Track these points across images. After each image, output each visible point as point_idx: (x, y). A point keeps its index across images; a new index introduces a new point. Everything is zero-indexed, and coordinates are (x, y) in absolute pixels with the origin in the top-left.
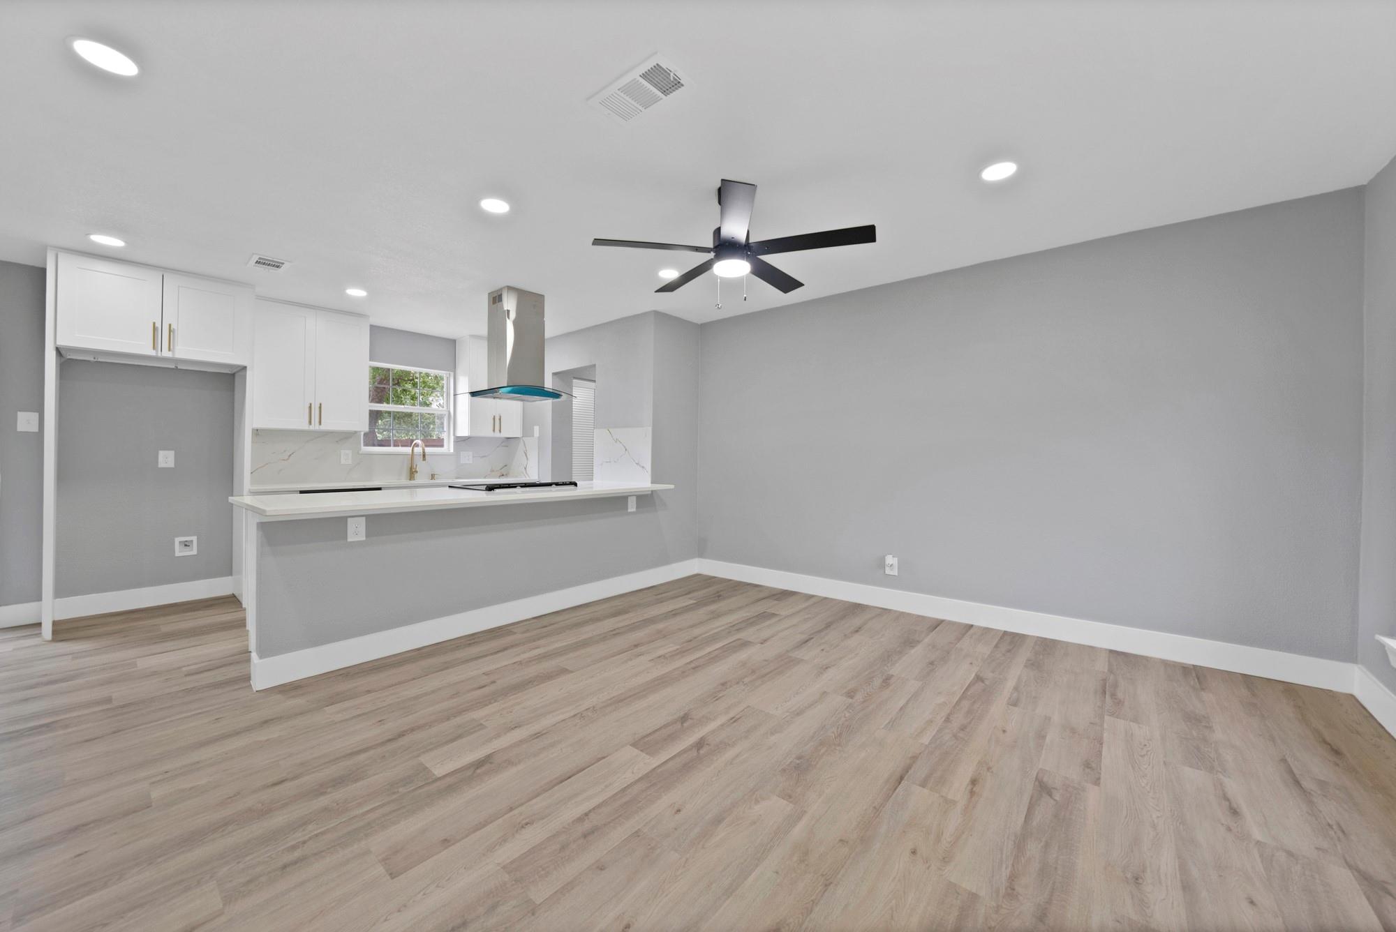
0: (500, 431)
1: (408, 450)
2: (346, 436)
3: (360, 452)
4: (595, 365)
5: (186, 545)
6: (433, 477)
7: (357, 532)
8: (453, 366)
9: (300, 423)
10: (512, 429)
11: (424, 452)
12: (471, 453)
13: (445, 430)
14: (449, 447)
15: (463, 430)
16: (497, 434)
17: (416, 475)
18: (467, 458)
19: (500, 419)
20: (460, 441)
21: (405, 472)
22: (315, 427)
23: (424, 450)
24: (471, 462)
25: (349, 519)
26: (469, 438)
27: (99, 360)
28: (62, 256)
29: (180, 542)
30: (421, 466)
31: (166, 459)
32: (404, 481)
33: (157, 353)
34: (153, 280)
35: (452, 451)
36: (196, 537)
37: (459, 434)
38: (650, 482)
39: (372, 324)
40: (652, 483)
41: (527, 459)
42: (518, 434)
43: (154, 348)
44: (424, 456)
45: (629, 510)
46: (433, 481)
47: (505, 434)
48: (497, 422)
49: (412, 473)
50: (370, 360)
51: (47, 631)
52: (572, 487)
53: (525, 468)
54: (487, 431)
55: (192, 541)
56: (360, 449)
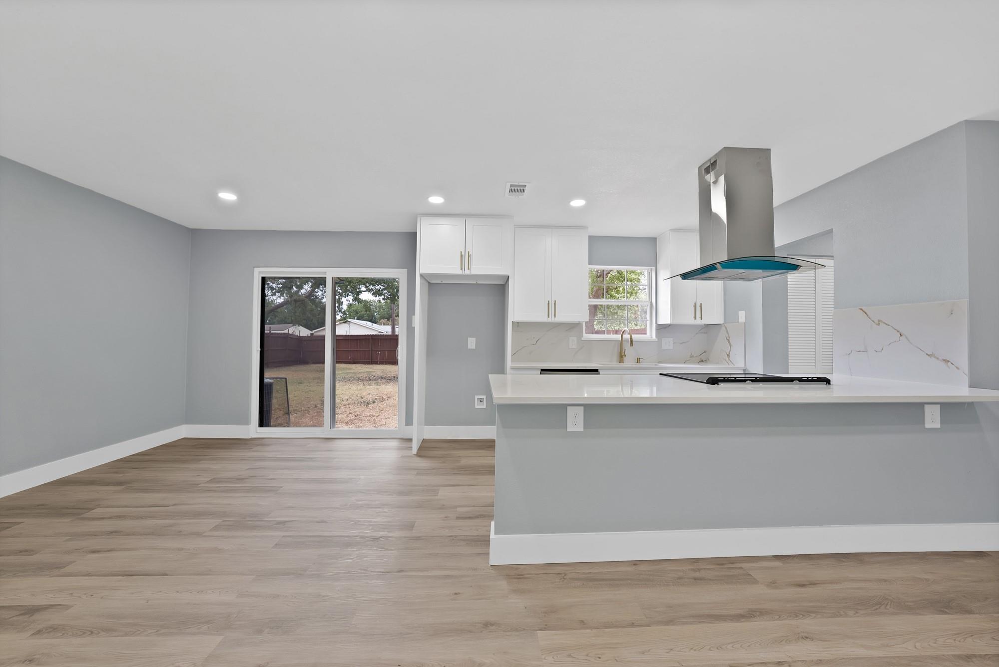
0: (701, 318)
1: (618, 337)
2: (573, 327)
3: (583, 339)
4: (831, 231)
5: (481, 401)
6: (638, 360)
7: (575, 422)
8: (653, 262)
9: (542, 317)
10: (714, 316)
11: (631, 339)
12: (671, 340)
13: (648, 319)
14: (651, 334)
15: (665, 318)
16: (698, 322)
17: (625, 359)
18: (668, 343)
19: (701, 306)
20: (661, 328)
21: (616, 357)
22: (552, 319)
23: (631, 336)
24: (672, 348)
25: (569, 408)
26: (669, 325)
27: (444, 282)
28: (422, 218)
29: (478, 399)
30: (629, 351)
31: (472, 343)
32: (615, 364)
33: (463, 272)
34: (460, 222)
35: (654, 337)
36: (485, 396)
37: (660, 323)
38: (967, 385)
39: (590, 235)
40: (971, 386)
41: (730, 346)
42: (720, 321)
43: (461, 269)
44: (632, 342)
45: (928, 425)
46: (638, 365)
47: (707, 320)
48: (698, 309)
49: (621, 357)
50: (589, 264)
51: (415, 446)
52: (823, 385)
53: (728, 355)
54: (688, 319)
55: (483, 399)
56: (582, 337)
